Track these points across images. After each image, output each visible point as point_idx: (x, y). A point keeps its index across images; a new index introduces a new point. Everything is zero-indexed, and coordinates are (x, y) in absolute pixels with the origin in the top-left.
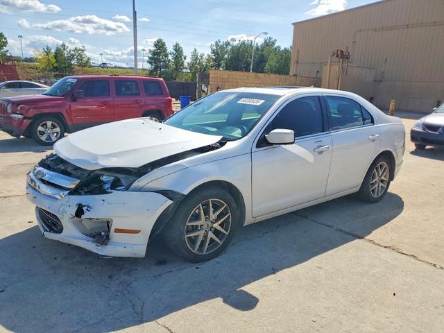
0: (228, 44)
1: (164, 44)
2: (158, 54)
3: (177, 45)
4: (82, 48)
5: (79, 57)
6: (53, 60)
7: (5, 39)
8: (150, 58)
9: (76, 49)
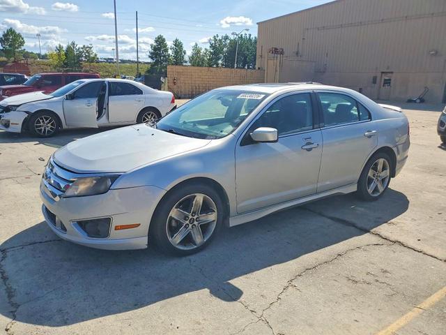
0: (226, 38)
1: (164, 40)
2: (159, 49)
3: (177, 40)
4: (90, 46)
5: (87, 54)
6: (64, 58)
7: (22, 39)
8: (151, 53)
9: (84, 46)
